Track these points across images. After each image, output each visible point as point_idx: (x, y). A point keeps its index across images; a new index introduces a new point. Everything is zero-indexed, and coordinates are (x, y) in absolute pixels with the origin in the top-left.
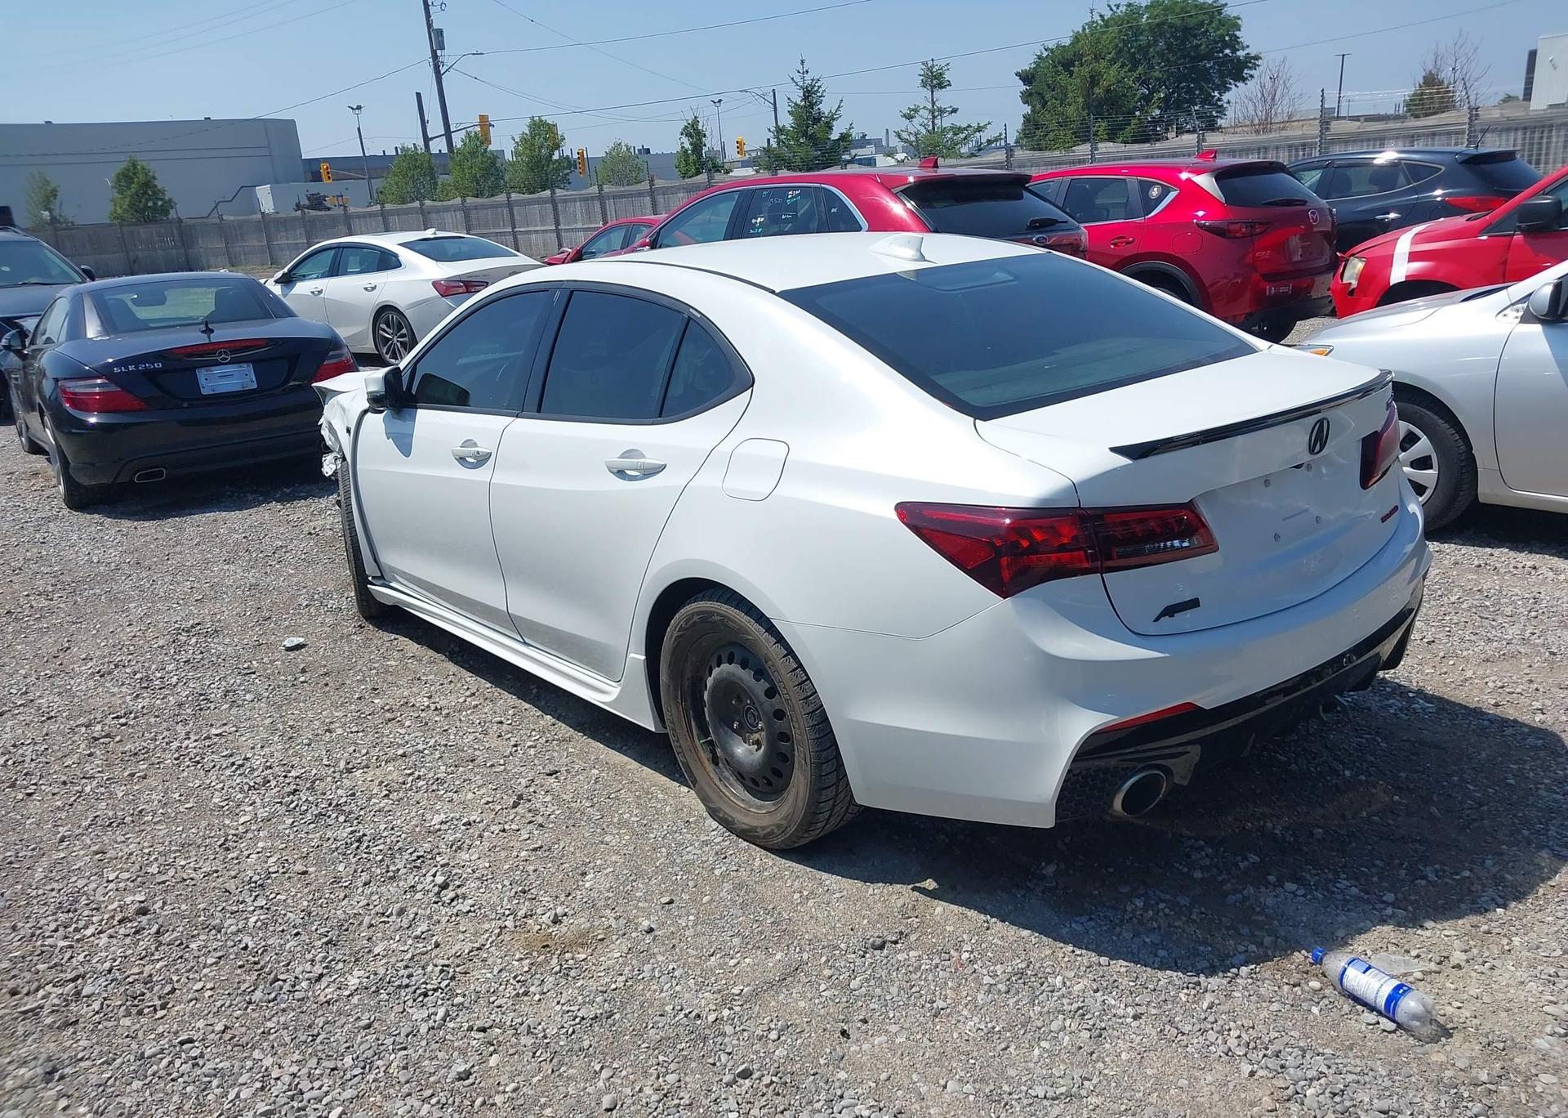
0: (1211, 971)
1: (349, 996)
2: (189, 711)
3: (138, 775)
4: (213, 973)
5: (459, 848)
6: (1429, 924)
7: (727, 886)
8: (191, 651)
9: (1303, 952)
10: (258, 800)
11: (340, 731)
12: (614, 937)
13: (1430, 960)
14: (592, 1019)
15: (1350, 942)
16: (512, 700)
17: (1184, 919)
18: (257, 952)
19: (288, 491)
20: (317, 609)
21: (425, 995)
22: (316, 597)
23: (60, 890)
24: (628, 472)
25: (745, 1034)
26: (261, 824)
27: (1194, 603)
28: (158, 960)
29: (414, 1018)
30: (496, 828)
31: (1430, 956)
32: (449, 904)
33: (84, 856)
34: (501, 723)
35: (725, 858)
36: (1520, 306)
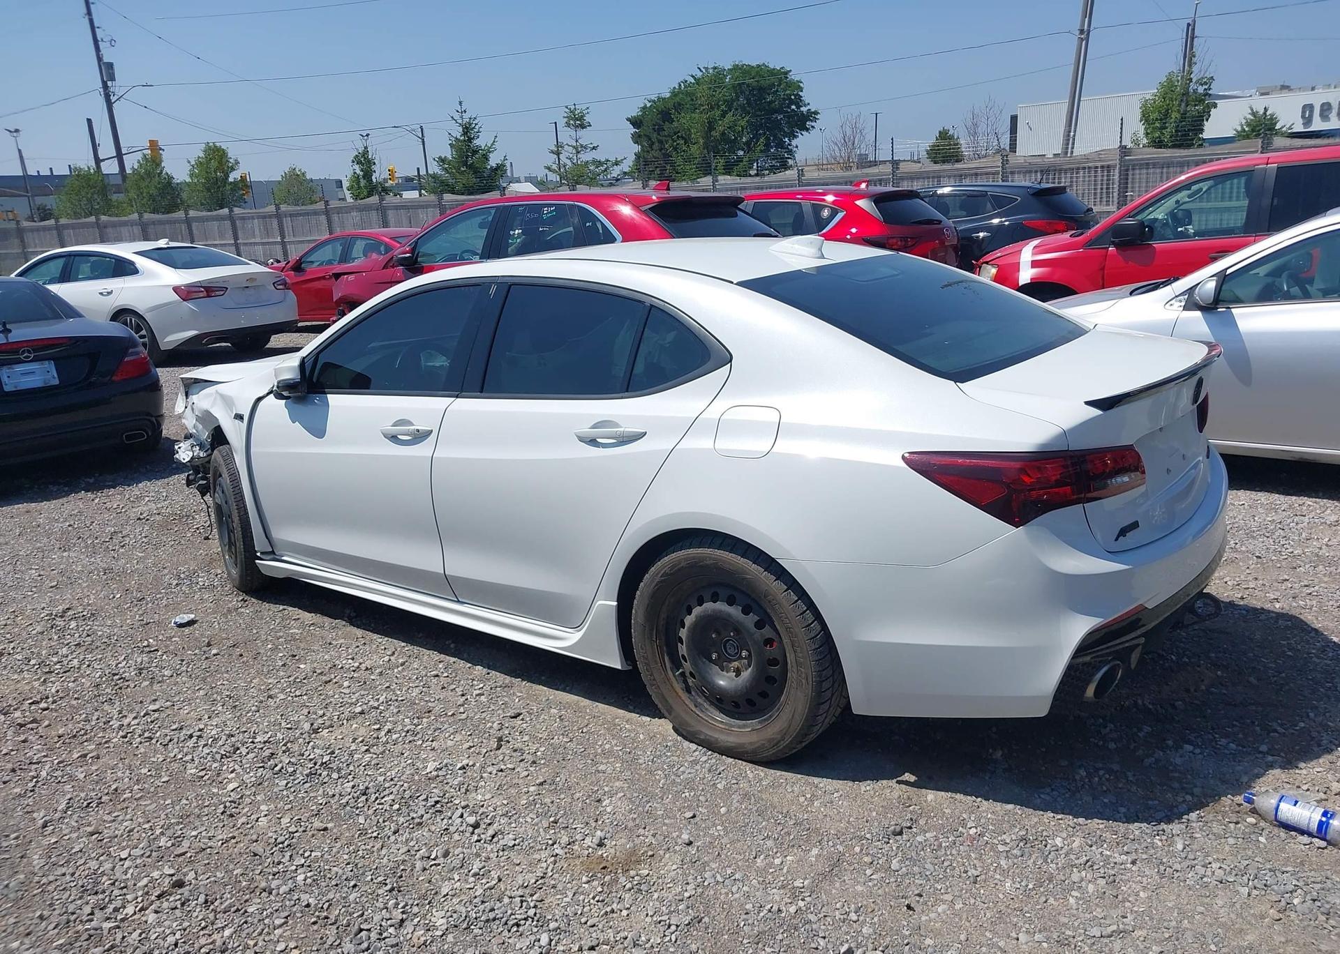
0: (1169, 821)
1: (442, 936)
2: (108, 690)
3: (90, 755)
4: (288, 933)
5: (467, 790)
6: (1302, 765)
7: (736, 797)
8: (77, 635)
9: (1229, 796)
10: (236, 767)
11: (282, 696)
12: (661, 852)
13: (1318, 791)
14: (687, 925)
15: (1253, 785)
16: (436, 656)
17: (1124, 781)
18: (322, 908)
19: (92, 481)
20: (190, 586)
21: (518, 925)
22: (182, 576)
23: (73, 874)
24: (599, 440)
25: (828, 919)
26: (253, 789)
27: (1135, 525)
28: (223, 928)
29: (518, 946)
30: (494, 770)
31: (1317, 788)
32: (491, 841)
33: (78, 838)
34: (437, 676)
35: (720, 774)
36: (1181, 297)
